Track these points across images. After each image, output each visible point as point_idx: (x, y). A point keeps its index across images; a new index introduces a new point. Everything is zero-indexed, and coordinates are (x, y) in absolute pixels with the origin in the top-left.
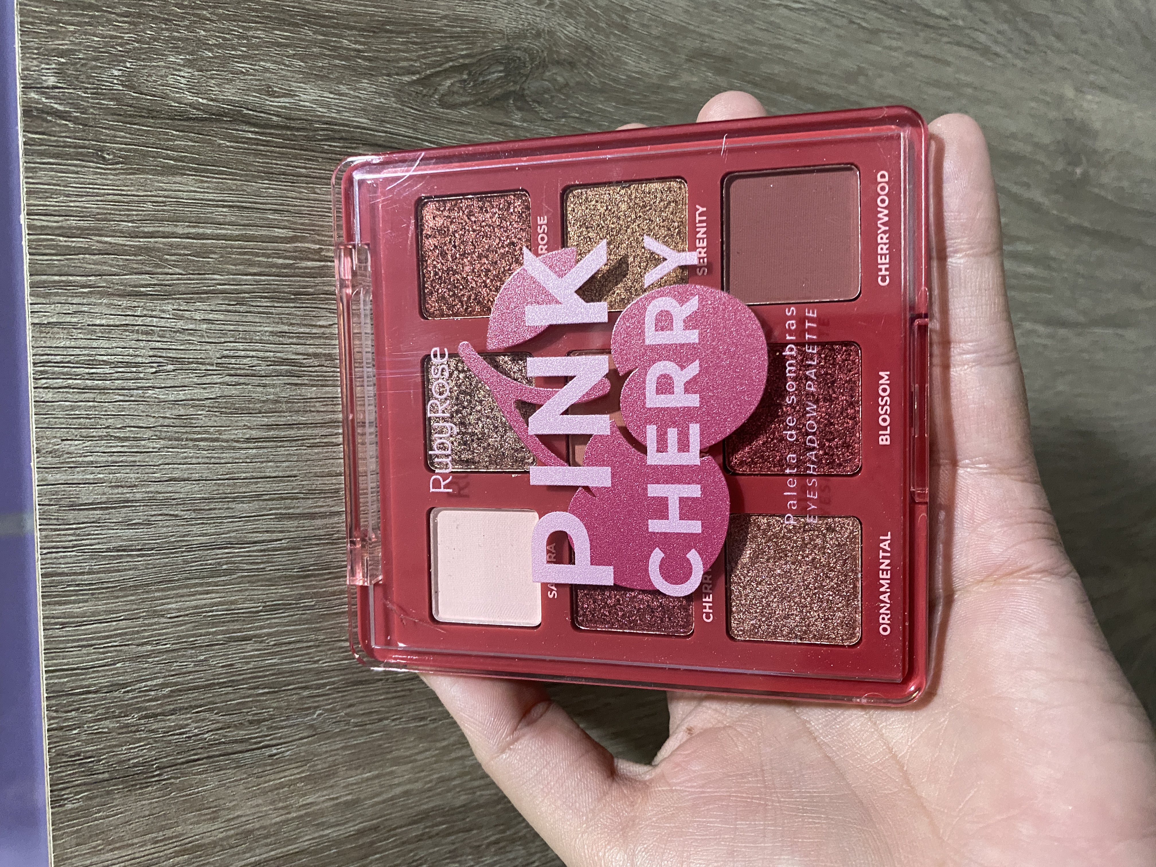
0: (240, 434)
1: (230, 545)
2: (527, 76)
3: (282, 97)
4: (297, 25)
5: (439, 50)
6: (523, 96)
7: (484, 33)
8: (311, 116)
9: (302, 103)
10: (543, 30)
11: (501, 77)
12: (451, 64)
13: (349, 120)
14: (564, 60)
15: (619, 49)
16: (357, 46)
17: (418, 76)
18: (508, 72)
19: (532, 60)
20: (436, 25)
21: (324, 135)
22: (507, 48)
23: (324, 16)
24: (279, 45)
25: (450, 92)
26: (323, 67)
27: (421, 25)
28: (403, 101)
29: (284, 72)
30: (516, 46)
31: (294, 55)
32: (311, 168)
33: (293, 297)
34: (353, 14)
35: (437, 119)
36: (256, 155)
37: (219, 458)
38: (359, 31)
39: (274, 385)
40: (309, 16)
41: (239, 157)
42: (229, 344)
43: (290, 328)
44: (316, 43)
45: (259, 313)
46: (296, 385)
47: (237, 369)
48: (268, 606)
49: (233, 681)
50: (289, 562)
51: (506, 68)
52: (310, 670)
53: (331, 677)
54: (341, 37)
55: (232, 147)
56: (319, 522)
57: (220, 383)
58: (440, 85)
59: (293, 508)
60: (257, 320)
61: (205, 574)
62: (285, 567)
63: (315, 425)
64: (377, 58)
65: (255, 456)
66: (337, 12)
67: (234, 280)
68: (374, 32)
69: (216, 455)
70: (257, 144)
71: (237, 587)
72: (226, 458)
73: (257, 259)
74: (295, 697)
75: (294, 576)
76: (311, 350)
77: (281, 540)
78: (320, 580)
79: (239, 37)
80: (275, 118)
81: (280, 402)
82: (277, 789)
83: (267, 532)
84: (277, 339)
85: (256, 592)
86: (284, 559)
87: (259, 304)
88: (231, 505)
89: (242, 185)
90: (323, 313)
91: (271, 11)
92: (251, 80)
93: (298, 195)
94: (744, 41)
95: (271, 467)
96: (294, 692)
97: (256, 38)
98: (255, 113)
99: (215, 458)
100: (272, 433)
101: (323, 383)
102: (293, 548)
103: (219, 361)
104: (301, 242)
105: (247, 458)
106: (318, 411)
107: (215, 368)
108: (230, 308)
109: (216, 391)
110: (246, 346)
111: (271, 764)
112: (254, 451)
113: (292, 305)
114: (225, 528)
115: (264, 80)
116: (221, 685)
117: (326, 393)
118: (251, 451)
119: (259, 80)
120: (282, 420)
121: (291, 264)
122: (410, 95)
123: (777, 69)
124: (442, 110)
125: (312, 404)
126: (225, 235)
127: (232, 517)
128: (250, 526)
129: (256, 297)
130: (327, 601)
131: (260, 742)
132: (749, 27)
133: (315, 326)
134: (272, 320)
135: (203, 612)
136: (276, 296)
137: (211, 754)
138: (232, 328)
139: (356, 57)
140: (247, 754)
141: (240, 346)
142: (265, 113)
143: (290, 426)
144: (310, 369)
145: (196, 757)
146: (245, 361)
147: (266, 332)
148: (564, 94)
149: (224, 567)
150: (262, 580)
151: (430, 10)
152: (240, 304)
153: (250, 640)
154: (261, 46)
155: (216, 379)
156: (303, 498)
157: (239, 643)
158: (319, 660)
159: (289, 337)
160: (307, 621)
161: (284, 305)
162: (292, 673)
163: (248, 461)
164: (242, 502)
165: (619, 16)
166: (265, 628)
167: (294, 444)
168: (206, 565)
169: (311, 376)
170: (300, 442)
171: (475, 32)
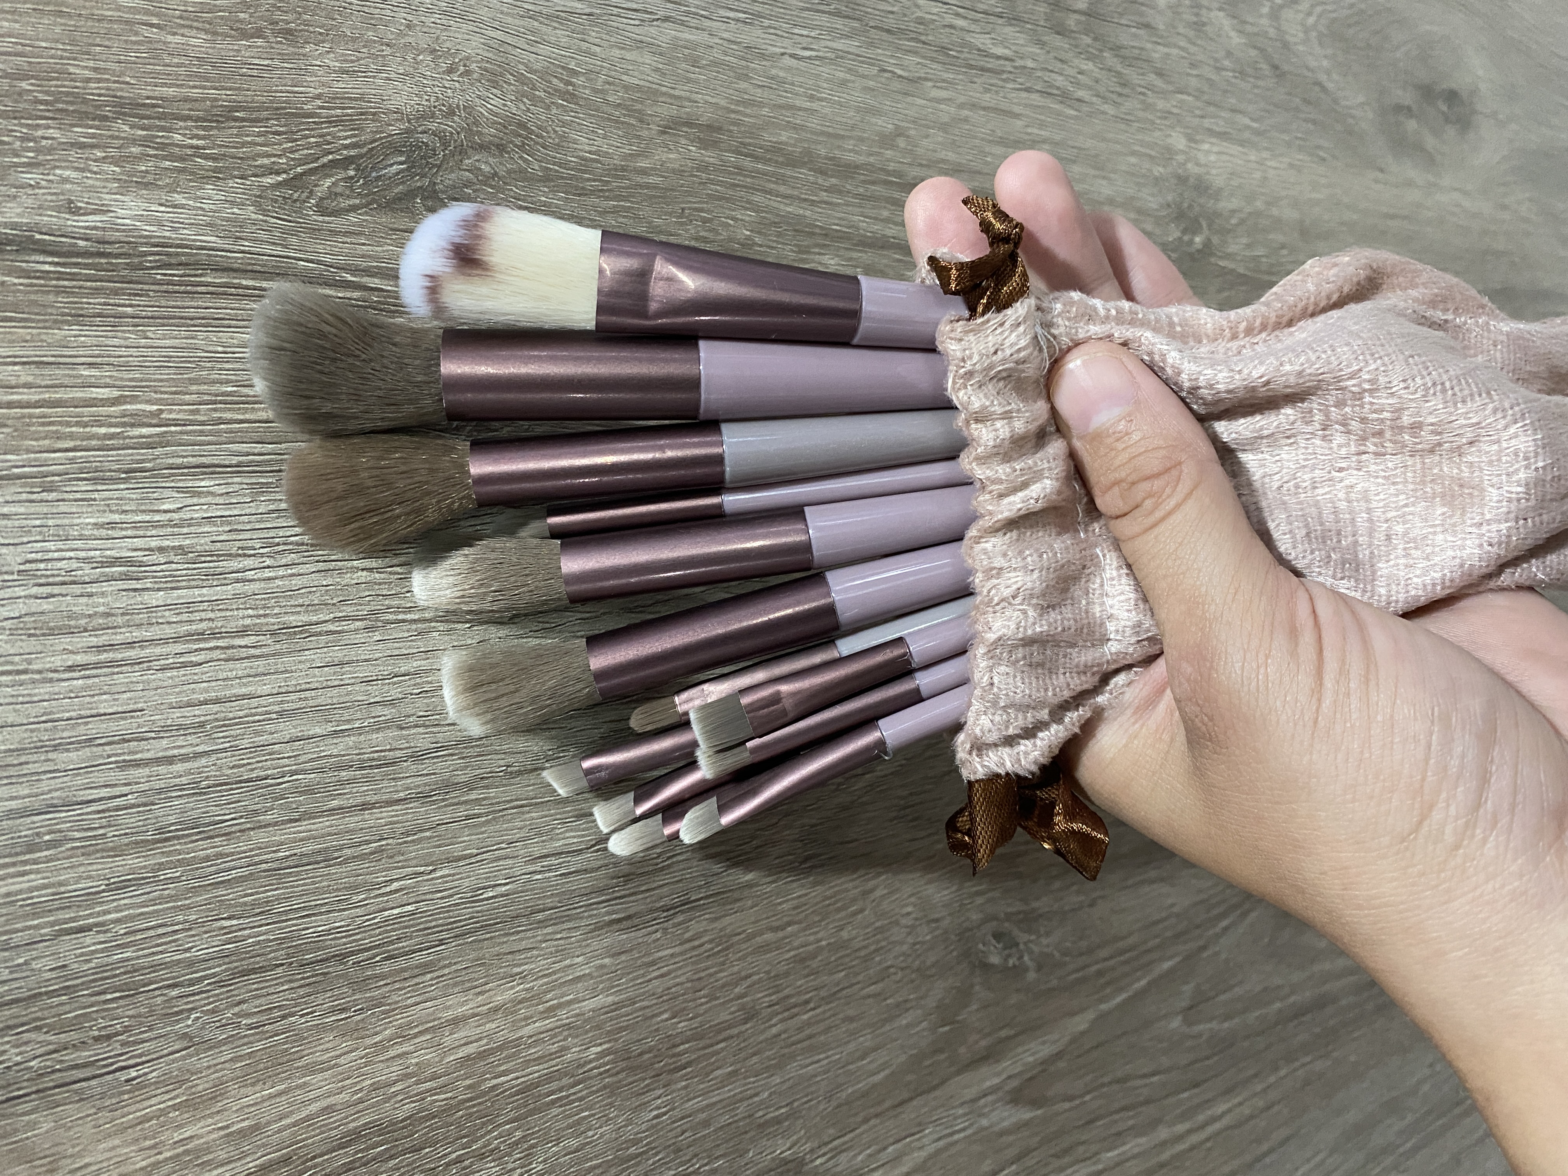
0: (58, 661)
1: (52, 808)
2: (439, 167)
3: (90, 214)
4: (105, 118)
5: (313, 140)
6: (435, 191)
7: (374, 114)
8: (133, 237)
9: (120, 221)
10: (458, 106)
11: (402, 171)
12: (330, 157)
13: (189, 240)
14: (490, 143)
15: (564, 124)
16: (195, 142)
17: (284, 176)
18: (412, 164)
19: (445, 145)
20: (305, 107)
21: (156, 261)
22: (407, 131)
23: (144, 105)
24: (83, 146)
25: (332, 194)
26: (147, 172)
27: (285, 108)
28: (265, 210)
29: (91, 182)
30: (420, 129)
31: (104, 158)
32: (139, 306)
33: (123, 476)
34: (186, 100)
35: (314, 231)
36: (57, 293)
37: (29, 695)
38: (196, 121)
39: (103, 593)
40: (122, 106)
41: (33, 297)
42: (35, 544)
43: (123, 516)
44: (135, 140)
45: (76, 500)
46: (135, 590)
47: (47, 576)
48: (114, 883)
49: (68, 987)
50: (140, 823)
51: (408, 157)
52: (179, 961)
53: (210, 968)
54: (170, 130)
55: (21, 284)
56: (179, 767)
57: (25, 597)
58: (316, 186)
59: (141, 752)
60: (74, 510)
61: (18, 850)
62: (134, 830)
63: (165, 641)
64: (224, 155)
65: (83, 689)
66: (161, 99)
67: (35, 460)
68: (218, 121)
69: (26, 692)
70: (58, 279)
71: (66, 863)
72: (40, 694)
73: (68, 430)
74: (159, 1000)
75: (148, 841)
76: (154, 543)
77: (126, 795)
78: (186, 843)
79: (24, 139)
80: (81, 243)
81: (113, 615)
82: (139, 1123)
83: (106, 786)
84: (103, 533)
85: (95, 867)
86: (132, 820)
87: (75, 489)
88: (51, 756)
89: (39, 334)
90: (167, 493)
91: (67, 103)
92: (44, 194)
93: (122, 342)
94: (738, 103)
95: (106, 701)
96: (157, 993)
97: (47, 138)
98: (52, 238)
99: (23, 696)
100: (103, 657)
101: (173, 585)
102: (145, 805)
103: (22, 567)
104: (130, 403)
105: (71, 691)
106: (169, 623)
107: (15, 577)
108: (34, 497)
109: (20, 608)
110: (60, 545)
111: (129, 1092)
112: (80, 682)
113: (122, 486)
114: (44, 786)
115: (63, 194)
116: (50, 994)
117: (179, 598)
118: (75, 682)
119: (55, 194)
120: (119, 639)
121: (119, 434)
122: (276, 201)
123: (784, 136)
124: (321, 218)
125: (159, 614)
126: (19, 402)
127: (54, 771)
128: (80, 781)
129: (70, 480)
130: (197, 869)
131: (112, 1064)
132: (743, 85)
133: (158, 511)
134: (95, 508)
135: (18, 901)
136: (99, 477)
137: (41, 1087)
138: (38, 522)
139: (194, 156)
140: (93, 1082)
141: (51, 545)
142: (66, 237)
143: (131, 645)
144: (154, 568)
145: (21, 1093)
146: (60, 565)
147: (87, 524)
148: (492, 187)
149: (47, 838)
150: (103, 850)
151: (296, 89)
152: (47, 491)
153: (91, 930)
154: (55, 149)
155: (19, 592)
156: (154, 738)
157: (74, 936)
158: (192, 948)
159: (122, 529)
160: (171, 898)
161: (111, 487)
162: (154, 968)
163: (72, 695)
164: (68, 750)
165: (561, 80)
166: (110, 913)
167: (137, 668)
168: (19, 837)
169: (156, 577)
170: (146, 665)
171: (362, 114)
